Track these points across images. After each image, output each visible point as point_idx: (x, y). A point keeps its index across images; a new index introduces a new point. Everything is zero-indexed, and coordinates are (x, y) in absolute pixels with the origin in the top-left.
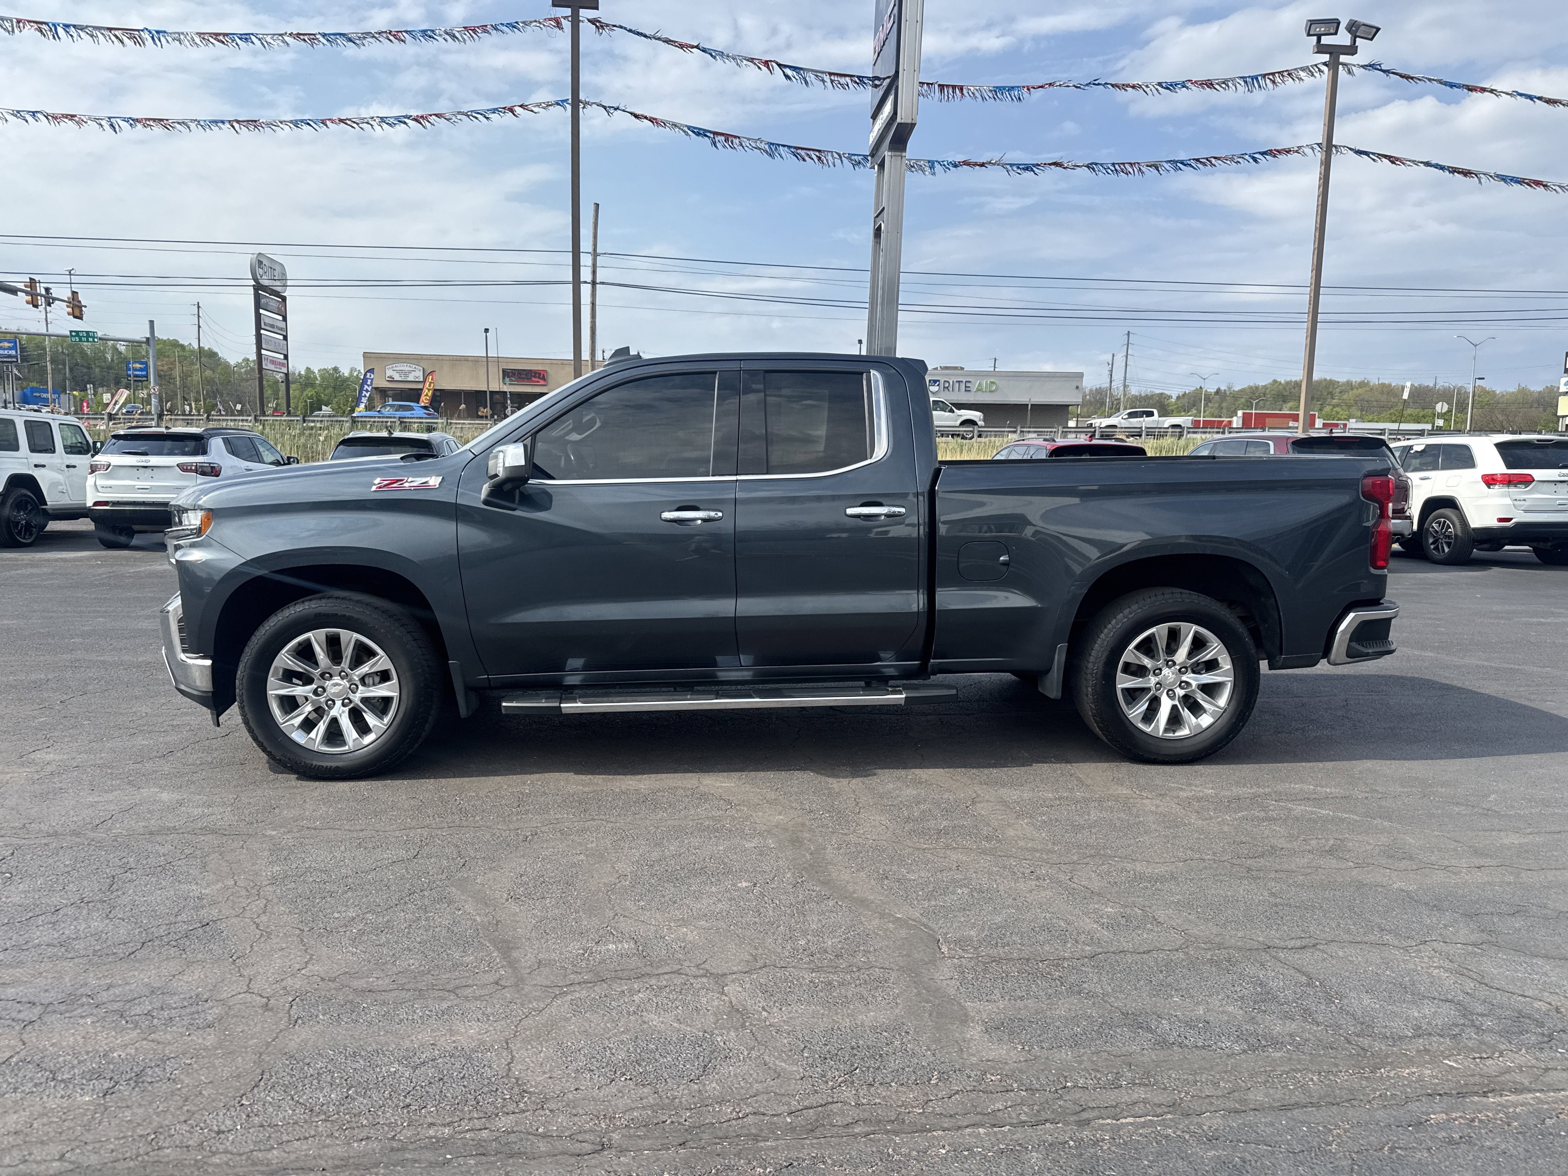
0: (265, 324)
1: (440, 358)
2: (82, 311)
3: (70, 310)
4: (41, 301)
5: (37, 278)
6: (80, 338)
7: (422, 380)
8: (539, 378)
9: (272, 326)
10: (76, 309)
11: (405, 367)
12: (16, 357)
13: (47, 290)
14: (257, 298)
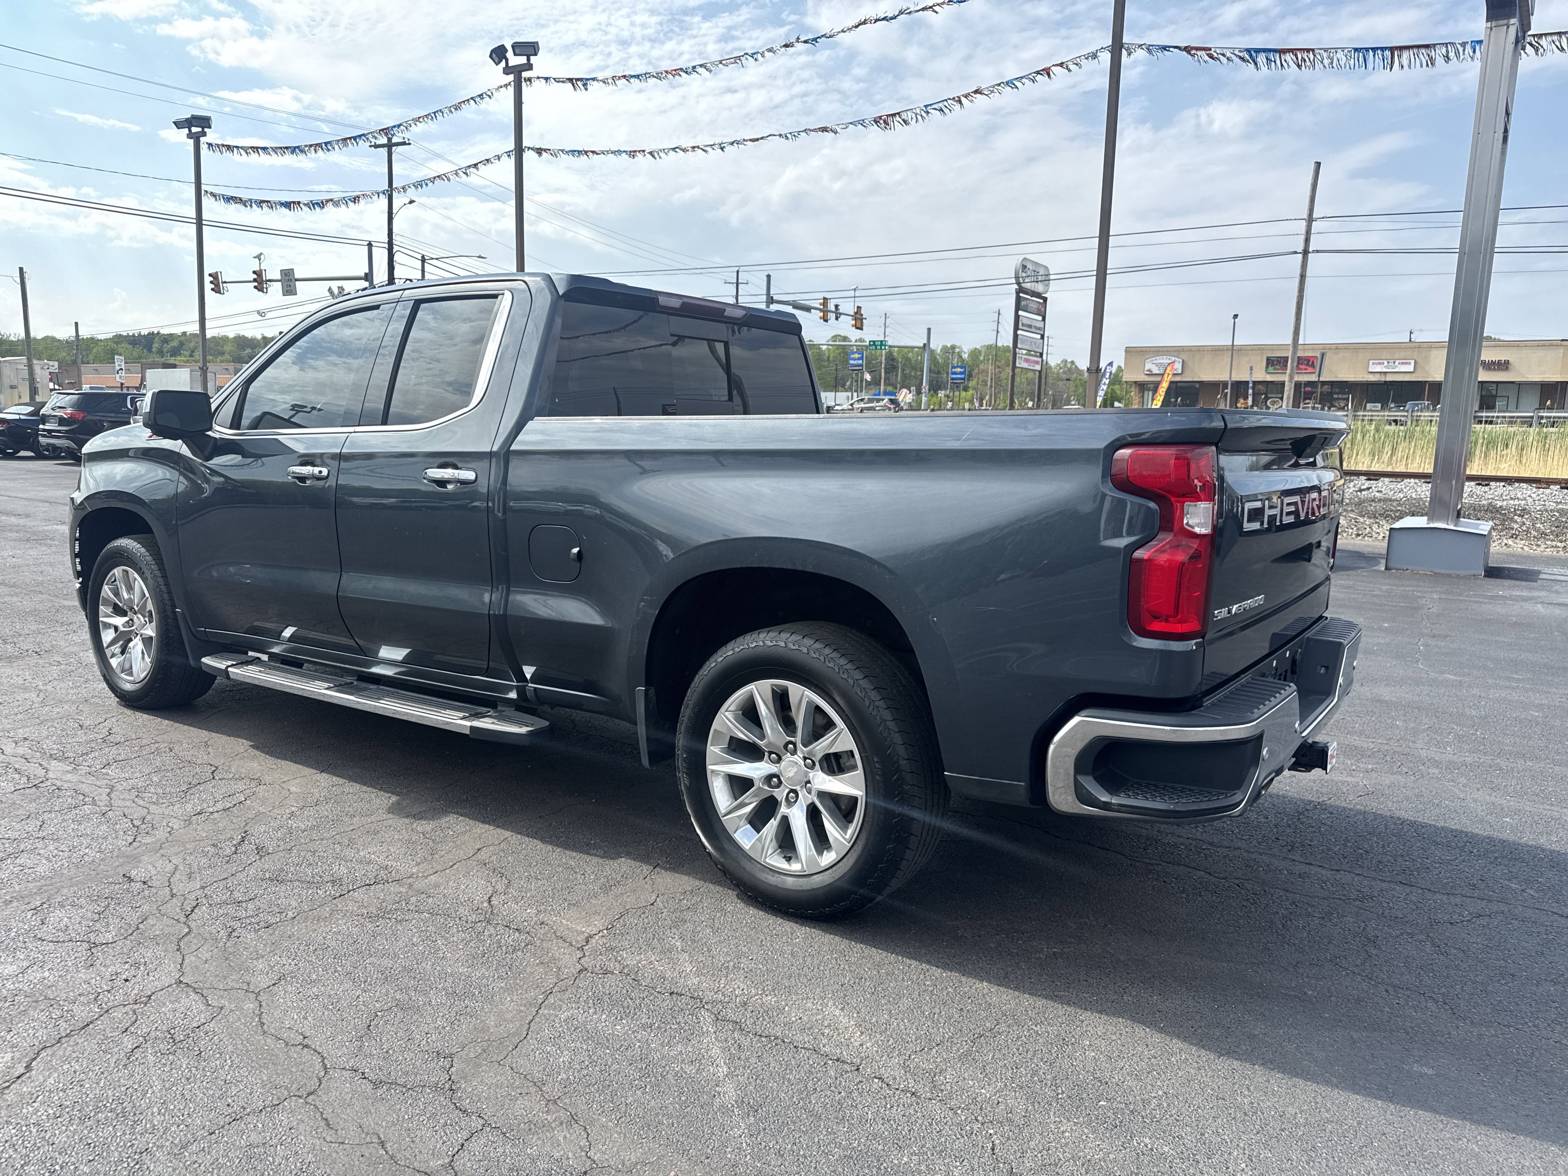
0: (1023, 325)
1: (1202, 349)
2: (862, 322)
3: (854, 322)
4: (832, 316)
5: (827, 296)
6: (876, 346)
7: (1180, 372)
8: (1307, 365)
9: (1030, 326)
10: (859, 320)
11: (1165, 360)
12: (862, 365)
13: (837, 306)
14: (1018, 300)
